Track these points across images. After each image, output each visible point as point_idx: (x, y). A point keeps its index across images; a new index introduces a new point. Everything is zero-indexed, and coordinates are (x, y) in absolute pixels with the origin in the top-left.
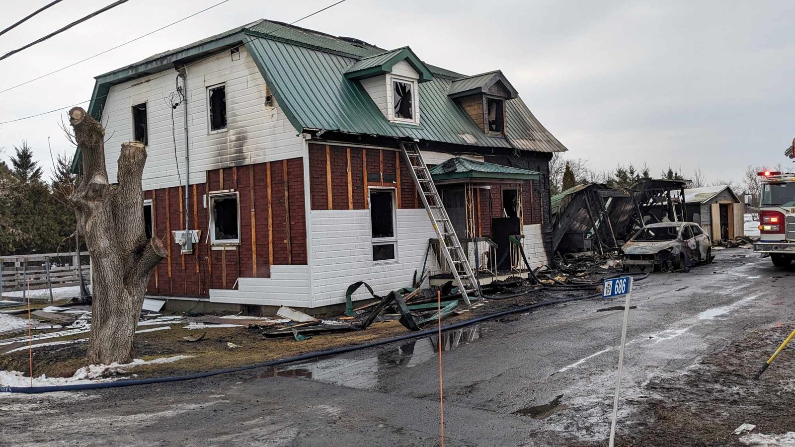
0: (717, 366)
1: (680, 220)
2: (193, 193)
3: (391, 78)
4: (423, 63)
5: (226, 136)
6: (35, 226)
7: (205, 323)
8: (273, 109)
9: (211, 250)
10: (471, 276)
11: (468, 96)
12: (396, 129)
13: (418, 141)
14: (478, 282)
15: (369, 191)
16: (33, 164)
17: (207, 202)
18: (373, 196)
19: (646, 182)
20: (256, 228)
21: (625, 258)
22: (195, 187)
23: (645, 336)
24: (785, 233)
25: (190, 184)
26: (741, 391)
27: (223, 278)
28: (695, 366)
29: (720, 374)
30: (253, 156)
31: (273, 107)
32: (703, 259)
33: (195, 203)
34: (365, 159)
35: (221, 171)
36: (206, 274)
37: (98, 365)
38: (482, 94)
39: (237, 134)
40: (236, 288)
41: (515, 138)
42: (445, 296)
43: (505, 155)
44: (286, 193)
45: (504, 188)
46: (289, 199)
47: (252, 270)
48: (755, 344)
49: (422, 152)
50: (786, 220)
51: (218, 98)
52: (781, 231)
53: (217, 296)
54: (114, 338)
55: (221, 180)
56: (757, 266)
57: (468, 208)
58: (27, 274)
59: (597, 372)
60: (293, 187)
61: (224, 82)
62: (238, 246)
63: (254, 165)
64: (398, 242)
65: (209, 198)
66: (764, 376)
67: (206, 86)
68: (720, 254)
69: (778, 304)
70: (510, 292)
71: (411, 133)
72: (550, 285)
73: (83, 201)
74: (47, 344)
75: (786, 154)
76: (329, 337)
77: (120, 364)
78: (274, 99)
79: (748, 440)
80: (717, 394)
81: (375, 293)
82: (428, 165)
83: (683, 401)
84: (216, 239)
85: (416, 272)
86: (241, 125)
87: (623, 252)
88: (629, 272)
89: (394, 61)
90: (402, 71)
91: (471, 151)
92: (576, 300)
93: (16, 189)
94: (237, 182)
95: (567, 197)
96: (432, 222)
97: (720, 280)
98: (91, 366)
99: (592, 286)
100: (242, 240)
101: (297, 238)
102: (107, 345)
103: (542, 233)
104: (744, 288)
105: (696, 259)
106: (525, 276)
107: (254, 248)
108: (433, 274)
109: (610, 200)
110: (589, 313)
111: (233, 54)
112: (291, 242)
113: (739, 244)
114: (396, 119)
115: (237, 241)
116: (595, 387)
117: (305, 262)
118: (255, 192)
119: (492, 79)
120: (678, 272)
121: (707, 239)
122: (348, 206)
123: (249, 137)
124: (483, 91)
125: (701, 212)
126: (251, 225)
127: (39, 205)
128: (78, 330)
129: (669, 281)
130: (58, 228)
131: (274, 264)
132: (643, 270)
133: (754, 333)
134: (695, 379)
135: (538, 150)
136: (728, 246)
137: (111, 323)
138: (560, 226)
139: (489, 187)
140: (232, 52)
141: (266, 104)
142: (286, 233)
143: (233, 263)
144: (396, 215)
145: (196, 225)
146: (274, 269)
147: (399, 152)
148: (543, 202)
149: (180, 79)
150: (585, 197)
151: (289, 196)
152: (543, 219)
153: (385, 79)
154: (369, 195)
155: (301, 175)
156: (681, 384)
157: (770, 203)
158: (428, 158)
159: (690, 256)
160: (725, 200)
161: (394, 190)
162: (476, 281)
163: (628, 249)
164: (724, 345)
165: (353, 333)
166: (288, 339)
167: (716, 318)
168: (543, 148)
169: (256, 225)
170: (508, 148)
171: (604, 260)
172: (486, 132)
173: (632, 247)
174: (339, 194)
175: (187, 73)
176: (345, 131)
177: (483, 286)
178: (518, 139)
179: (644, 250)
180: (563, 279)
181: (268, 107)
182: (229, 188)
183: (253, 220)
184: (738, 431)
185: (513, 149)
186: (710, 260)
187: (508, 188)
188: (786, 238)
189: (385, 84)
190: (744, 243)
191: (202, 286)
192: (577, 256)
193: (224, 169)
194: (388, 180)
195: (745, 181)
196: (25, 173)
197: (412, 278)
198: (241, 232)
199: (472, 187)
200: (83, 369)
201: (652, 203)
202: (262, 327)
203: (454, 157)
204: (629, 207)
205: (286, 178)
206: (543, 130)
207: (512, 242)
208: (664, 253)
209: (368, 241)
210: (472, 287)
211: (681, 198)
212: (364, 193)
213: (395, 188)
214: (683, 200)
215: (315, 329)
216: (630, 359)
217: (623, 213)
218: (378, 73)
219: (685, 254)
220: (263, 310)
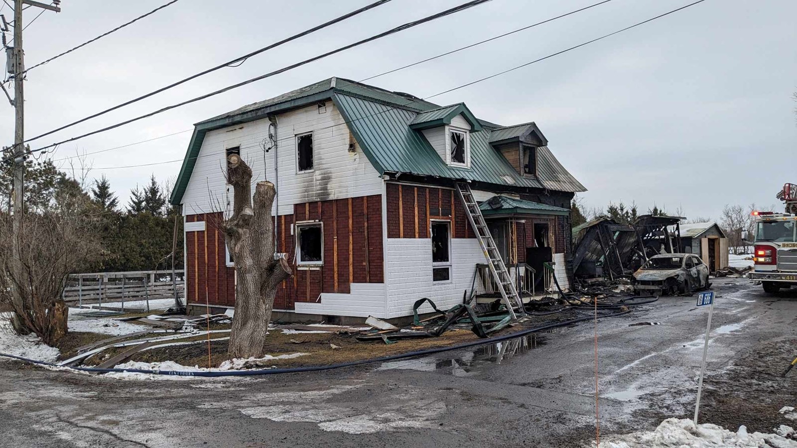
0: (748, 367)
1: (675, 251)
2: (281, 222)
3: (449, 129)
4: (477, 120)
5: (313, 176)
6: (120, 248)
7: (296, 330)
8: (355, 155)
9: (297, 270)
10: (516, 296)
11: (507, 144)
12: (452, 171)
13: (470, 182)
14: (521, 301)
15: (431, 223)
16: (110, 195)
17: (294, 230)
18: (433, 227)
19: (647, 219)
20: (338, 253)
21: (636, 284)
22: (283, 218)
23: (679, 346)
24: (776, 264)
25: (279, 215)
26: (774, 385)
27: (307, 293)
28: (730, 367)
29: (755, 372)
30: (336, 193)
31: (355, 153)
32: (703, 286)
33: (283, 231)
34: (428, 197)
35: (307, 205)
36: (292, 290)
37: (239, 359)
38: (519, 142)
39: (322, 174)
40: (319, 302)
41: (545, 179)
42: (495, 312)
43: (537, 194)
44: (366, 224)
45: (535, 222)
46: (368, 229)
47: (334, 287)
48: (772, 352)
49: (473, 191)
50: (777, 253)
51: (306, 145)
52: (773, 262)
53: (301, 308)
54: (251, 338)
55: (307, 212)
56: (750, 292)
57: (512, 239)
58: (125, 288)
59: (654, 370)
60: (372, 219)
61: (312, 131)
62: (322, 267)
63: (337, 200)
64: (453, 266)
65: (296, 226)
66: (788, 375)
67: (295, 134)
68: (716, 282)
69: (779, 322)
70: (546, 310)
71: (464, 175)
72: (577, 304)
73: (235, 228)
74: (173, 344)
75: (778, 197)
76: (415, 342)
77: (255, 358)
78: (358, 146)
79: (792, 417)
80: (757, 387)
81: (438, 308)
82: (479, 202)
83: (732, 391)
84: (301, 261)
85: (466, 291)
86: (326, 167)
87: (635, 279)
88: (640, 295)
89: (451, 116)
90: (458, 123)
91: (509, 191)
92: (606, 317)
93: (104, 216)
94: (322, 214)
95: (583, 231)
96: (483, 250)
97: (722, 303)
98: (234, 360)
99: (612, 306)
100: (325, 262)
101: (375, 261)
102: (246, 344)
103: (565, 261)
104: (746, 310)
105: (697, 285)
106: (556, 297)
107: (336, 269)
108: (478, 293)
109: (617, 234)
110: (623, 327)
111: (320, 108)
112: (369, 264)
113: (726, 274)
114: (452, 163)
115: (321, 263)
116: (657, 380)
117: (381, 280)
118: (337, 223)
119: (527, 130)
120: (683, 296)
121: (706, 269)
122: (415, 235)
123: (333, 177)
124: (520, 140)
125: (693, 245)
126: (333, 250)
127: (123, 230)
128: (189, 333)
129: (679, 303)
130: (139, 250)
131: (353, 282)
132: (652, 293)
133: (769, 344)
134: (735, 376)
135: (563, 190)
136: (718, 275)
137: (249, 325)
138: (577, 255)
139: (523, 221)
140: (319, 107)
141: (349, 150)
142: (365, 257)
143: (317, 281)
144: (451, 245)
145: (284, 249)
146: (354, 286)
147: (454, 191)
148: (566, 234)
149: (272, 127)
150: (598, 231)
151: (368, 226)
152: (565, 249)
153: (444, 129)
154: (431, 226)
155: (380, 210)
156: (725, 379)
157: (763, 239)
158: (478, 196)
159: (692, 283)
160: (713, 235)
161: (450, 222)
162: (520, 300)
163: (640, 276)
164: (747, 353)
165: (428, 339)
166: (378, 343)
167: (732, 333)
168: (566, 188)
169: (338, 250)
170: (540, 188)
171: (615, 285)
172: (522, 174)
173: (642, 274)
174: (408, 225)
175: (277, 122)
176: (416, 173)
177: (525, 304)
178: (547, 180)
179: (654, 277)
180: (588, 300)
181: (351, 153)
182: (314, 219)
183: (335, 246)
184: (782, 411)
185: (544, 189)
186: (708, 287)
187: (538, 222)
188: (777, 268)
189: (445, 134)
190: (731, 273)
191: (288, 300)
192: (590, 281)
193: (310, 203)
194: (446, 214)
195: (722, 219)
196: (104, 203)
197: (463, 296)
198: (325, 255)
199: (515, 221)
200: (228, 362)
201: (651, 237)
202: (350, 333)
203: (496, 195)
204: (632, 240)
205: (365, 211)
206: (566, 173)
207: (545, 267)
208: (671, 280)
209: (430, 265)
210: (516, 305)
211: (677, 233)
212: (426, 224)
213: (451, 220)
214: (679, 235)
215: (399, 335)
216: (675, 361)
217: (627, 245)
218: (439, 125)
219: (688, 281)
220: (343, 320)
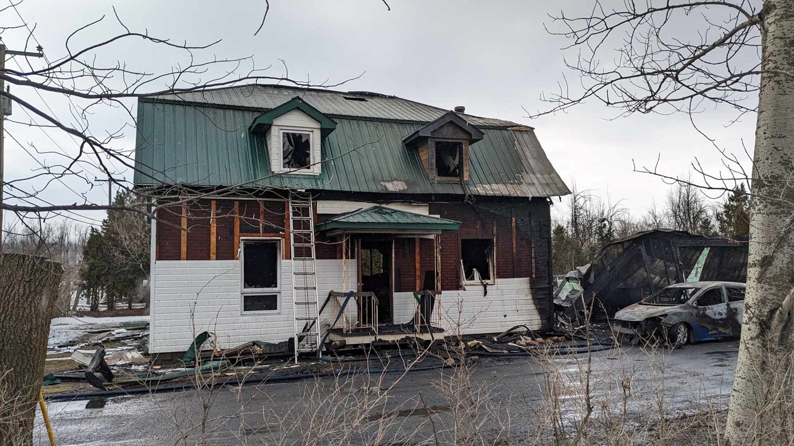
3: (280, 130)
12: (285, 179)
13: (304, 191)
15: (242, 242)
18: (247, 247)
34: (237, 211)
41: (485, 183)
45: (464, 237)
64: (284, 294)
71: (297, 183)
90: (295, 121)
103: (531, 288)
108: (334, 327)
109: (706, 250)
114: (284, 169)
122: (209, 256)
124: (422, 135)
139: (432, 237)
144: (281, 266)
152: (534, 272)
153: (271, 130)
154: (242, 246)
161: (280, 240)
162: (320, 340)
172: (432, 178)
174: (198, 245)
178: (489, 183)
185: (464, 195)
187: (472, 237)
189: (271, 136)
194: (272, 231)
203: (377, 205)
209: (238, 292)
212: (233, 244)
213: (281, 238)
